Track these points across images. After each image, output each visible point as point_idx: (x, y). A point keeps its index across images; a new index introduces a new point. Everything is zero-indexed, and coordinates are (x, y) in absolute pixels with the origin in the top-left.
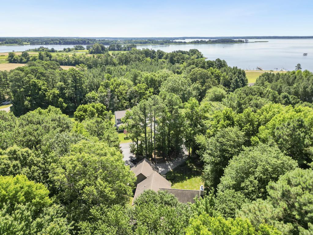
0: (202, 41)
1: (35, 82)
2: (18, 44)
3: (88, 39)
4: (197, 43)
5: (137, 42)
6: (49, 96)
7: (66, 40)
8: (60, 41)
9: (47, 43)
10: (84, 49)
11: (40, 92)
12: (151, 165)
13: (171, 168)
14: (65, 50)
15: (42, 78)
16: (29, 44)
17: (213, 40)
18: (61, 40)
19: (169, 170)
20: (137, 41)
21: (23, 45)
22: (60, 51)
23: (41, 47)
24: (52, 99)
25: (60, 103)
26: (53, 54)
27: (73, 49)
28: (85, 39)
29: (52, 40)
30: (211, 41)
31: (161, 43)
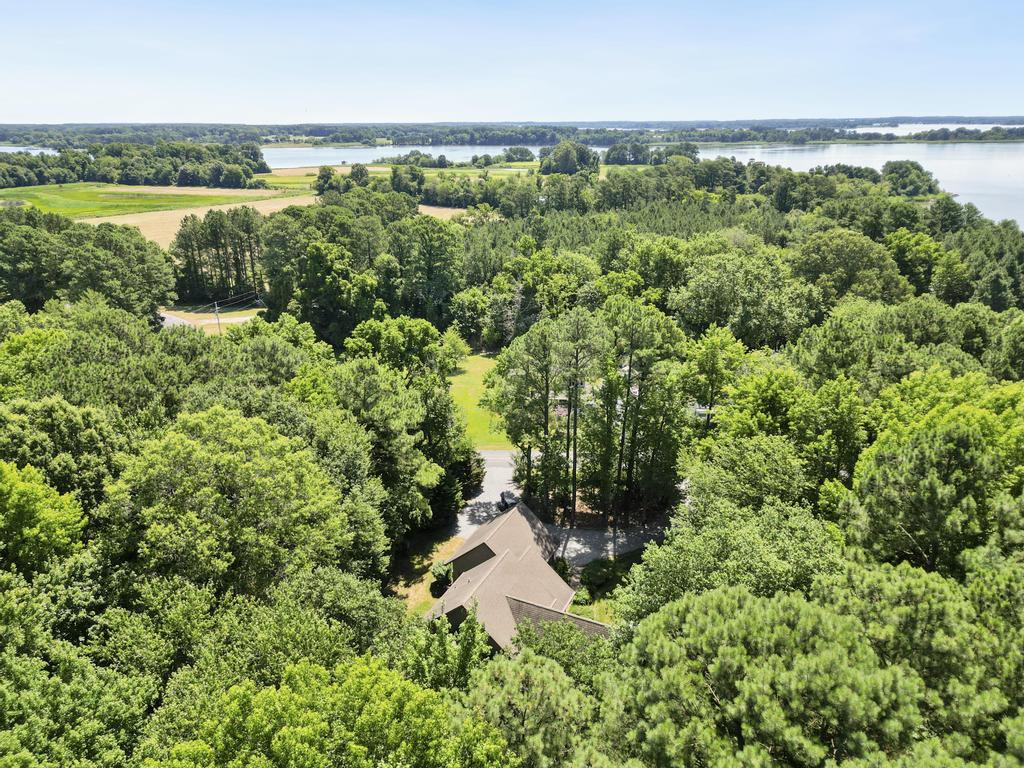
0: (960, 131)
1: (318, 249)
2: (364, 143)
3: (555, 129)
4: (941, 138)
5: (711, 135)
6: (349, 293)
7: (492, 130)
8: (472, 135)
9: (437, 142)
10: (531, 160)
11: (329, 279)
12: (533, 526)
13: (615, 551)
14: (475, 160)
15: (342, 239)
16: (389, 145)
17: (1012, 127)
18: (476, 130)
19: (604, 554)
20: (711, 132)
21: (374, 145)
22: (461, 166)
23: (413, 153)
24: (357, 302)
25: (376, 312)
26: (430, 174)
27: (498, 160)
28: (545, 127)
29: (453, 132)
30: (1003, 130)
31: (795, 140)
